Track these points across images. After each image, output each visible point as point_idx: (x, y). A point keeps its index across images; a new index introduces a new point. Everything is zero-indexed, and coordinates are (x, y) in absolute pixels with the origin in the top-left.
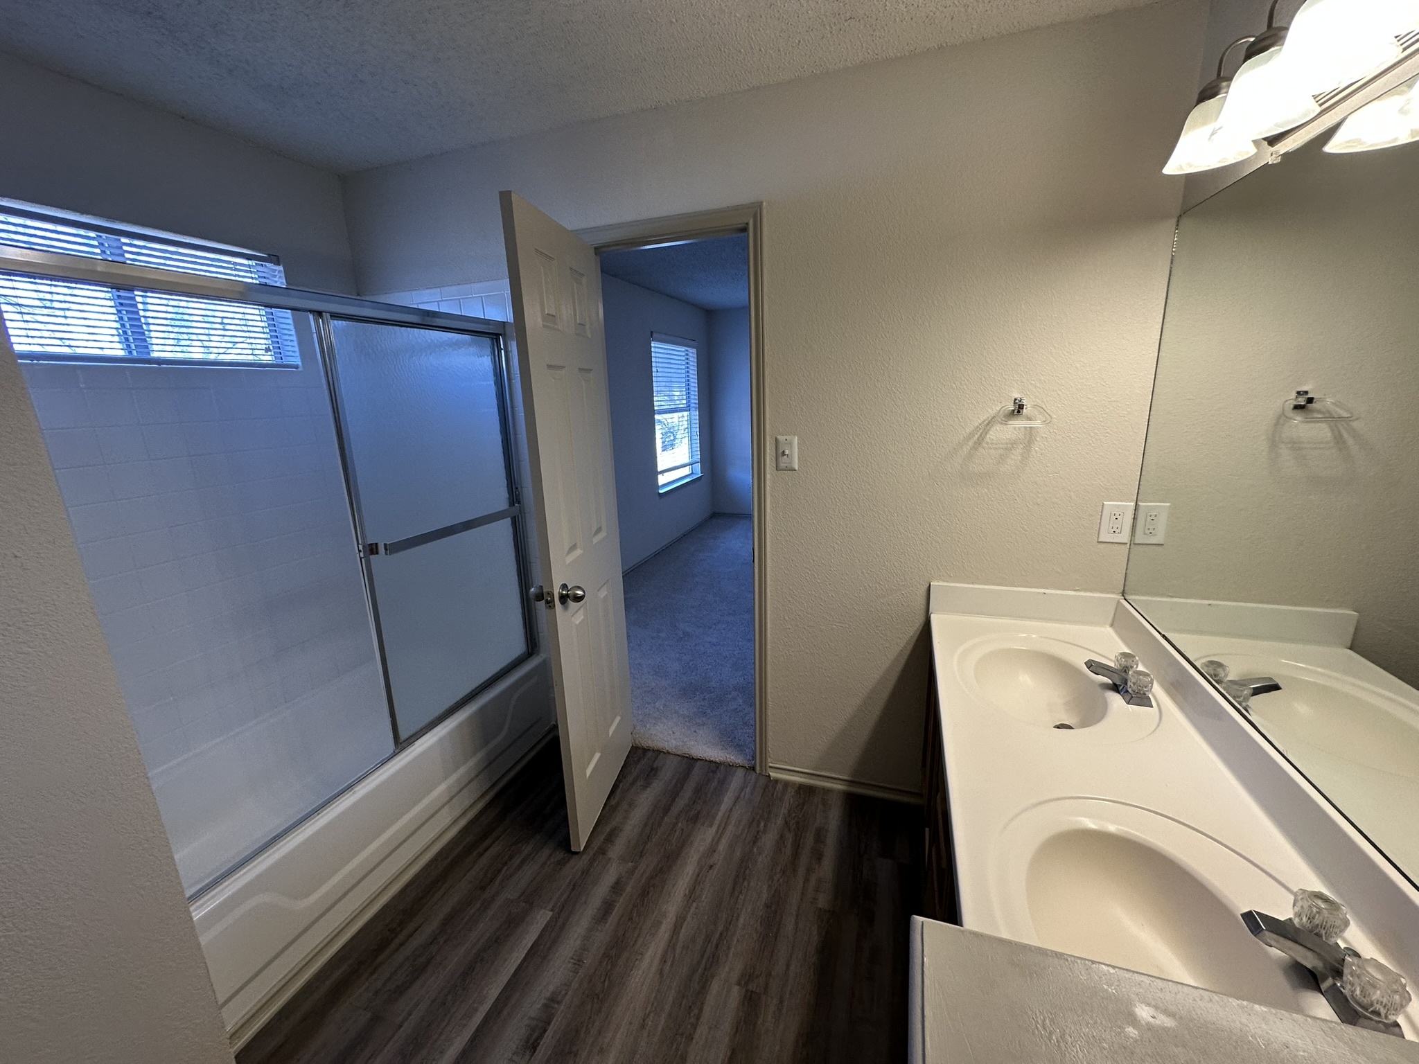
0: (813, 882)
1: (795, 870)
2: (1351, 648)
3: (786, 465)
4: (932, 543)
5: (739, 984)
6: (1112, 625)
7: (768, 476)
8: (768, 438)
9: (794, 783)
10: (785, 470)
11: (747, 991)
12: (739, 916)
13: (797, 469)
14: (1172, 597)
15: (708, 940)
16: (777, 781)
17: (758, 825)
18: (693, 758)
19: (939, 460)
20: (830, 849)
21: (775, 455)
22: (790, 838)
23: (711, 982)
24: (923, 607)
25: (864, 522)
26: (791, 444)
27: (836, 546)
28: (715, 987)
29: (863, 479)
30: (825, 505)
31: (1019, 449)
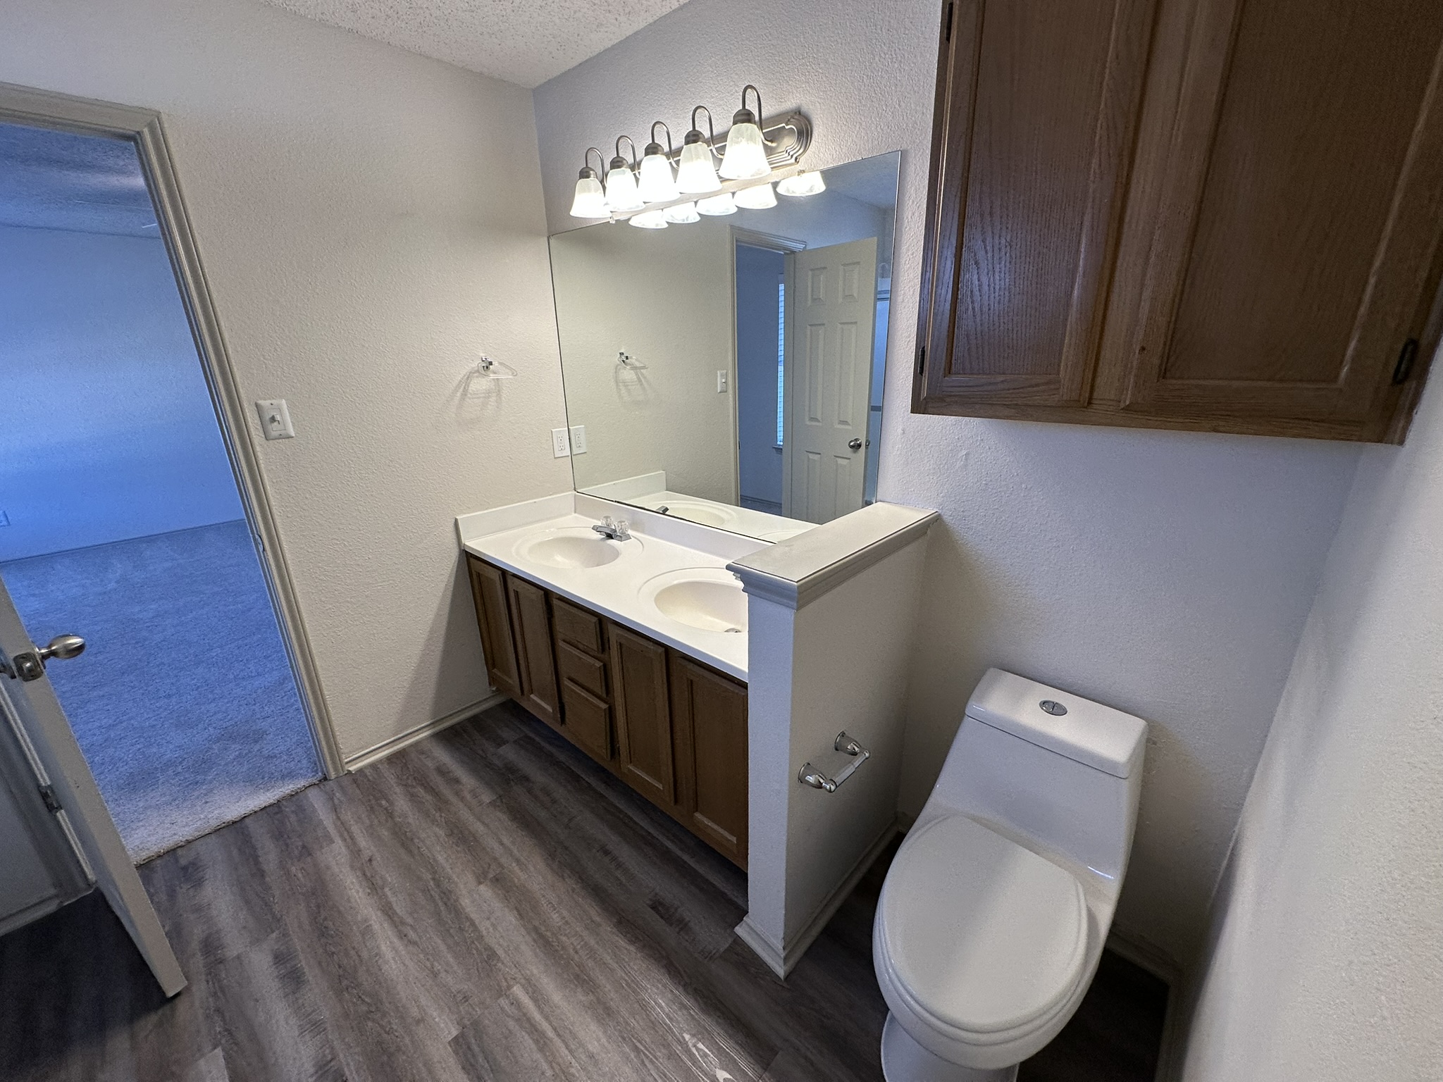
0: (468, 797)
1: (447, 802)
2: (667, 490)
3: (279, 432)
4: (448, 484)
5: (480, 883)
6: (575, 512)
7: (258, 449)
8: (245, 405)
9: (380, 761)
10: (279, 439)
11: (491, 880)
12: (435, 860)
13: (294, 435)
14: (597, 484)
15: (426, 891)
16: (360, 771)
17: (381, 806)
18: (234, 823)
19: (437, 412)
20: (459, 771)
21: (260, 423)
22: (420, 791)
23: (461, 905)
24: (455, 541)
25: (384, 478)
26: (280, 410)
27: (360, 508)
28: (466, 902)
29: (372, 437)
30: (338, 469)
31: (493, 399)
